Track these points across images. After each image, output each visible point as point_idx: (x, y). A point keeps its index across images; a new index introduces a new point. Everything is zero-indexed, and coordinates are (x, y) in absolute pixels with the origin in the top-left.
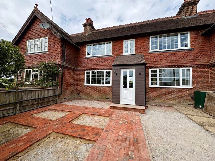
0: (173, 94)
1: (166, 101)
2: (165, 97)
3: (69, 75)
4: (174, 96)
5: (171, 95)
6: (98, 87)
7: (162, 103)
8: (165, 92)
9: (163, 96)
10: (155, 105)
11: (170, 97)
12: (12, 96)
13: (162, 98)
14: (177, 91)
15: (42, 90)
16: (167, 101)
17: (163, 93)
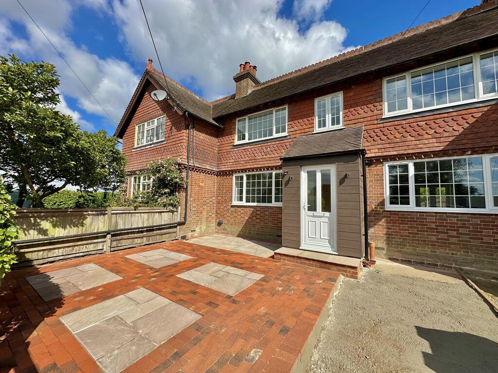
0: (461, 230)
1: (440, 252)
2: (434, 238)
3: (201, 184)
4: (466, 238)
5: (454, 233)
6: (259, 209)
7: (427, 256)
8: (433, 226)
9: (428, 235)
10: (405, 261)
11: (452, 240)
12: (102, 221)
13: (425, 241)
14: (477, 224)
15: (149, 213)
16: (442, 250)
17: (429, 228)
